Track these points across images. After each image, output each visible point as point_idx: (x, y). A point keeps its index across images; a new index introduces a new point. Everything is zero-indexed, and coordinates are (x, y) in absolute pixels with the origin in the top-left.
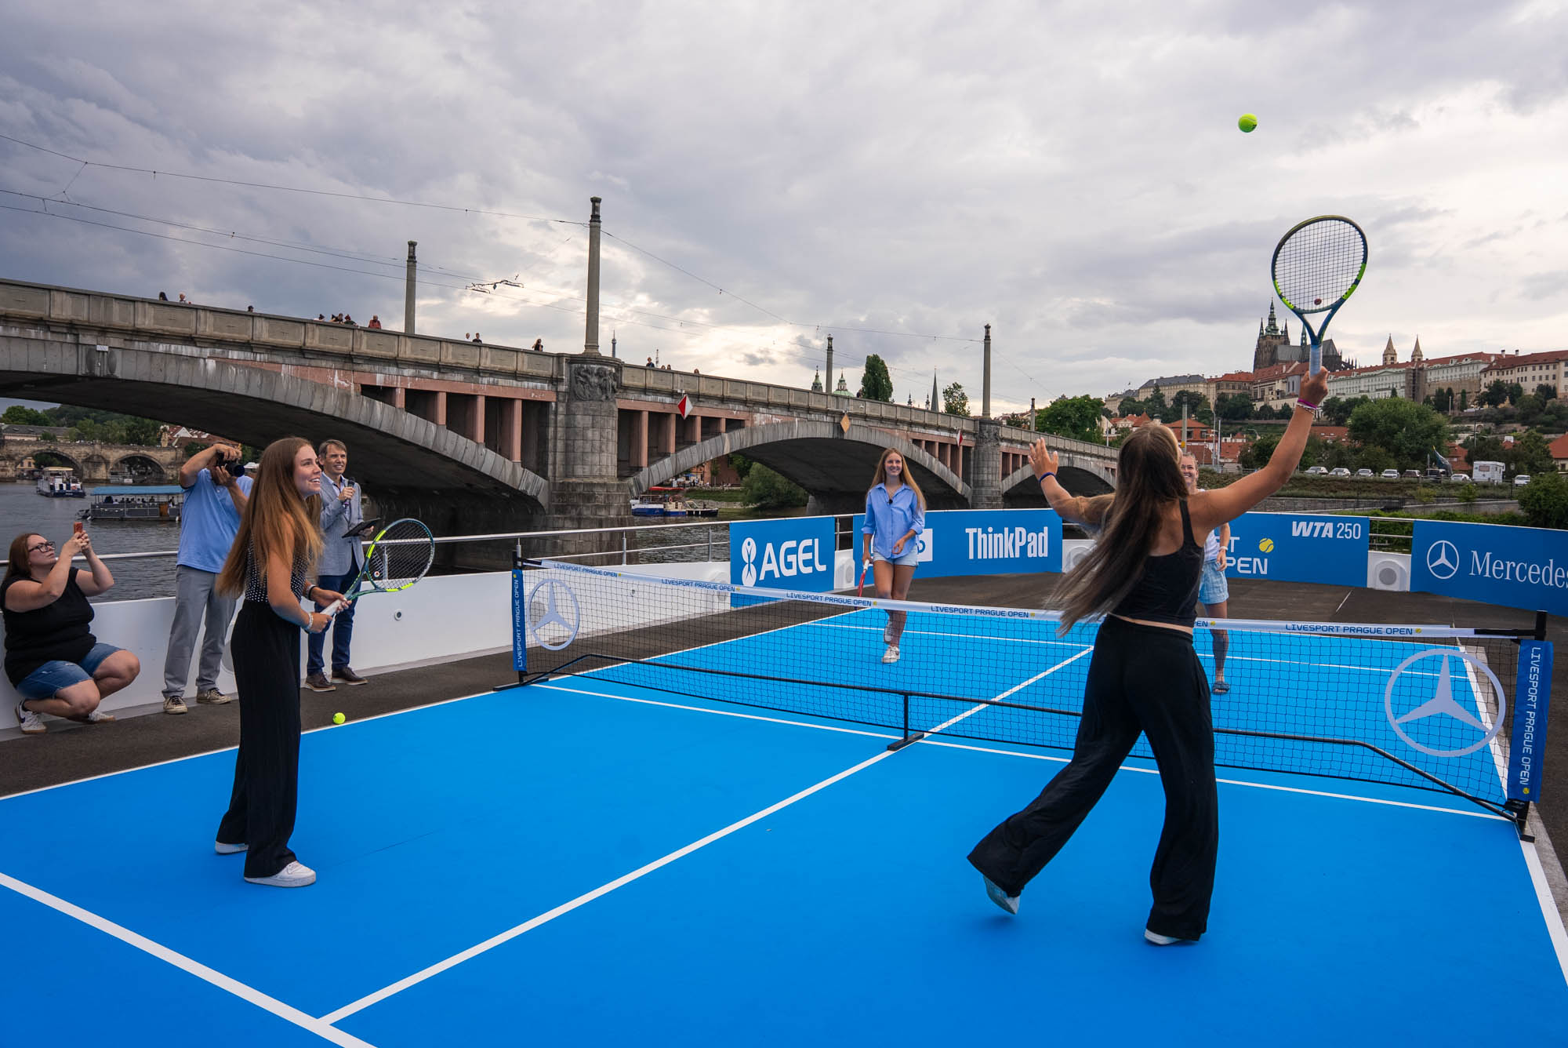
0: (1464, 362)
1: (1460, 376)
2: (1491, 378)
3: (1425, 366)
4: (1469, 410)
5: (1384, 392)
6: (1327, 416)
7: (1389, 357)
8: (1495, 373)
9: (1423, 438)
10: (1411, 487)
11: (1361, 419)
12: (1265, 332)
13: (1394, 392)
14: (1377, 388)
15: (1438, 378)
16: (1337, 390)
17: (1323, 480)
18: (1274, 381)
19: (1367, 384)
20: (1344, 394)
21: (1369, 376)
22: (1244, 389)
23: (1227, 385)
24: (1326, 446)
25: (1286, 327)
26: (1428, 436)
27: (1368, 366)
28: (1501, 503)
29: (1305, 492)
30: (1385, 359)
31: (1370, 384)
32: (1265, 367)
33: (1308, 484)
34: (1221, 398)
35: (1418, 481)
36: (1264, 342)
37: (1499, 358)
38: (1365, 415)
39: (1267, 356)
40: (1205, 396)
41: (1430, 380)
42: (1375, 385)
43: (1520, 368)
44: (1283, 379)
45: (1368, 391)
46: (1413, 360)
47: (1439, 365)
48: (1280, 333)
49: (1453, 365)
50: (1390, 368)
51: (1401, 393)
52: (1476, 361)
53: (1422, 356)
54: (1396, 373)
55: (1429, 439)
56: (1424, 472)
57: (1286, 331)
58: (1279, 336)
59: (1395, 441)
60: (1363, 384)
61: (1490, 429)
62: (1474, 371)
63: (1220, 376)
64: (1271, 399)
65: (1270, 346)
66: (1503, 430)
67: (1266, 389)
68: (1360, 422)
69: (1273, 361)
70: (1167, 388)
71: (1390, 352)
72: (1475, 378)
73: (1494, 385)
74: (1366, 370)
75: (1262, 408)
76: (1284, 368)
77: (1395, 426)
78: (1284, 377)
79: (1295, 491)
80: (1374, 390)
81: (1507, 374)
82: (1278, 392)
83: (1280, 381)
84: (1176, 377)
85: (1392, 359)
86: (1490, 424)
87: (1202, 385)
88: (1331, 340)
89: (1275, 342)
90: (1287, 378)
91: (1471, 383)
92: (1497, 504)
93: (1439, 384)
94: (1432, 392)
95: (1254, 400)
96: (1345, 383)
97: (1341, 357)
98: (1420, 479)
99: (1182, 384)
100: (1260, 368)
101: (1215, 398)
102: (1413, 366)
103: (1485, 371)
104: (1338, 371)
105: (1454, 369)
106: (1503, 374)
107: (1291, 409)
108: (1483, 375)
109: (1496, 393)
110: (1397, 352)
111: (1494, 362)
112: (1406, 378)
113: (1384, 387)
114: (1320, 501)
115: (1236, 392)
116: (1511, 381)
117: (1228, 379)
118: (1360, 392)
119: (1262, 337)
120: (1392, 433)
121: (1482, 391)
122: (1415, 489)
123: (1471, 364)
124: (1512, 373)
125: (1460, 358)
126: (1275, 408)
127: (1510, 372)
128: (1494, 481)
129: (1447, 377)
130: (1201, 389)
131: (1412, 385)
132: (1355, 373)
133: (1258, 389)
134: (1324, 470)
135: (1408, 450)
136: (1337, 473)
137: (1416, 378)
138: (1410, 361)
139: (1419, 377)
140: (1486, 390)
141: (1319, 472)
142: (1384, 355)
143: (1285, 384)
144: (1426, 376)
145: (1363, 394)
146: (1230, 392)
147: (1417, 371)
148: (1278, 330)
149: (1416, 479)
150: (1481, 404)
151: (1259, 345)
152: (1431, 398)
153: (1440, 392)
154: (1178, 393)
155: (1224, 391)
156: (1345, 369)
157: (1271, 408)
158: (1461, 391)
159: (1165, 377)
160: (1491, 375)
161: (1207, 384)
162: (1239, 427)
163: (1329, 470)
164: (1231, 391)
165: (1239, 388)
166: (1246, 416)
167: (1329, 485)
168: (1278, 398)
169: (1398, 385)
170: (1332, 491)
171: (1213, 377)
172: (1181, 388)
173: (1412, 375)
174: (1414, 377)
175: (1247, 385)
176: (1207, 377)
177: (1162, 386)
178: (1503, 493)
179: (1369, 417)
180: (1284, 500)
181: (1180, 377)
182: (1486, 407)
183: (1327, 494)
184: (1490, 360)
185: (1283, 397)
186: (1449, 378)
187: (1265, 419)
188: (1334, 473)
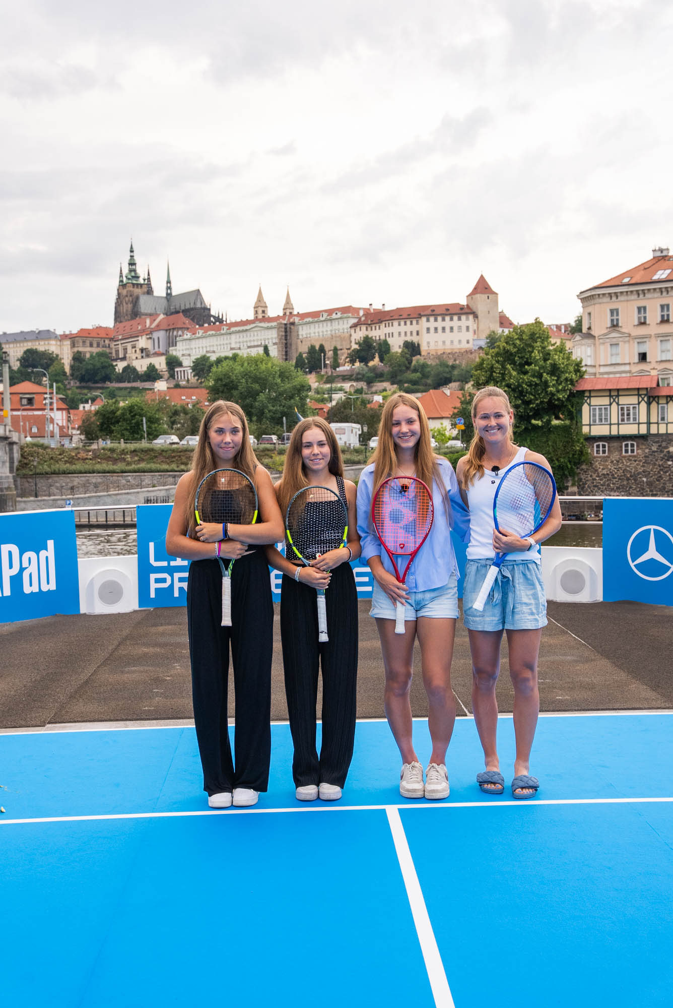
0: (334, 316)
1: (331, 331)
2: (360, 334)
3: (297, 320)
4: (341, 369)
5: (256, 349)
6: (196, 378)
7: (260, 310)
8: (364, 328)
9: (285, 399)
10: (268, 455)
11: (221, 380)
12: (125, 280)
13: (266, 349)
14: (249, 345)
15: (310, 334)
16: (206, 347)
17: (173, 451)
18: (138, 336)
19: (238, 341)
20: (214, 352)
21: (239, 332)
22: (103, 347)
23: (84, 342)
24: (185, 411)
25: (149, 275)
26: (291, 397)
27: (239, 320)
28: (356, 469)
29: (153, 466)
30: (256, 312)
31: (241, 340)
32: (126, 321)
33: (156, 457)
34: (77, 358)
35: (275, 447)
36: (124, 292)
37: (367, 313)
38: (225, 375)
39: (127, 307)
40: (57, 356)
41: (302, 335)
42: (247, 342)
43: (387, 322)
44: (147, 335)
45: (240, 349)
46: (285, 314)
47: (310, 319)
48: (141, 281)
49: (323, 319)
50: (260, 322)
51: (274, 352)
52: (345, 315)
53: (293, 309)
54: (268, 328)
55: (292, 401)
56: (281, 438)
57: (149, 279)
58: (141, 285)
59: (257, 403)
60: (234, 341)
61: (362, 388)
62: (343, 326)
63: (75, 331)
64: (134, 358)
65: (131, 296)
66: (374, 389)
67: (129, 346)
68: (219, 382)
69: (135, 314)
70: (12, 346)
71: (260, 305)
72: (347, 335)
73: (364, 341)
74: (236, 324)
75: (125, 369)
76: (148, 321)
77: (256, 387)
78: (149, 333)
79: (142, 465)
80: (245, 346)
81: (375, 329)
82: (142, 350)
83: (144, 337)
84: (22, 332)
85: (263, 312)
86: (362, 383)
87: (53, 342)
88: (198, 290)
89: (137, 291)
90: (151, 333)
91: (342, 339)
92: (352, 470)
93: (311, 340)
94: (304, 349)
95: (116, 360)
96: (215, 338)
97: (209, 310)
98: (277, 446)
99: (31, 341)
100: (121, 322)
101: (70, 358)
102: (284, 320)
103: (354, 326)
104: (206, 325)
105: (325, 324)
106: (372, 330)
107: (157, 370)
108: (353, 331)
109: (366, 350)
110: (268, 305)
111: (363, 315)
112: (278, 335)
113: (256, 344)
114: (170, 475)
115: (95, 350)
116: (380, 336)
117: (84, 336)
118: (232, 349)
119: (122, 285)
120: (254, 395)
121: (352, 349)
122: (271, 457)
123: (341, 318)
124: (379, 328)
125: (330, 312)
126: (139, 369)
127: (377, 327)
128: (350, 444)
129: (318, 333)
130: (52, 347)
131: (284, 341)
132: (225, 329)
133: (120, 346)
134: (175, 439)
135: (271, 414)
136: (188, 442)
137: (288, 334)
138: (281, 314)
139: (291, 332)
140: (357, 347)
141: (168, 441)
142: (255, 308)
143: (150, 341)
144: (298, 332)
145: (234, 352)
146: (88, 351)
147: (288, 326)
148: (138, 277)
149: (273, 445)
150: (352, 362)
151: (119, 294)
152: (304, 356)
153: (312, 348)
154: (25, 352)
155: (81, 349)
156: (214, 323)
157: (135, 369)
158: (332, 348)
159: (8, 332)
160: (360, 330)
161: (60, 341)
162: (101, 391)
163: (181, 439)
164: (88, 349)
165: (98, 346)
166: (107, 378)
167: (180, 456)
168: (142, 357)
169: (270, 343)
170: (182, 464)
171: (67, 333)
172: (29, 345)
173: (283, 330)
174: (286, 332)
175: (107, 342)
176: (59, 332)
177: (5, 343)
178: (359, 457)
179: (229, 377)
180: (130, 477)
181: (28, 332)
182: (357, 364)
183: (178, 467)
184: (358, 314)
185: (148, 356)
186: (321, 334)
187: (129, 382)
188: (186, 443)
